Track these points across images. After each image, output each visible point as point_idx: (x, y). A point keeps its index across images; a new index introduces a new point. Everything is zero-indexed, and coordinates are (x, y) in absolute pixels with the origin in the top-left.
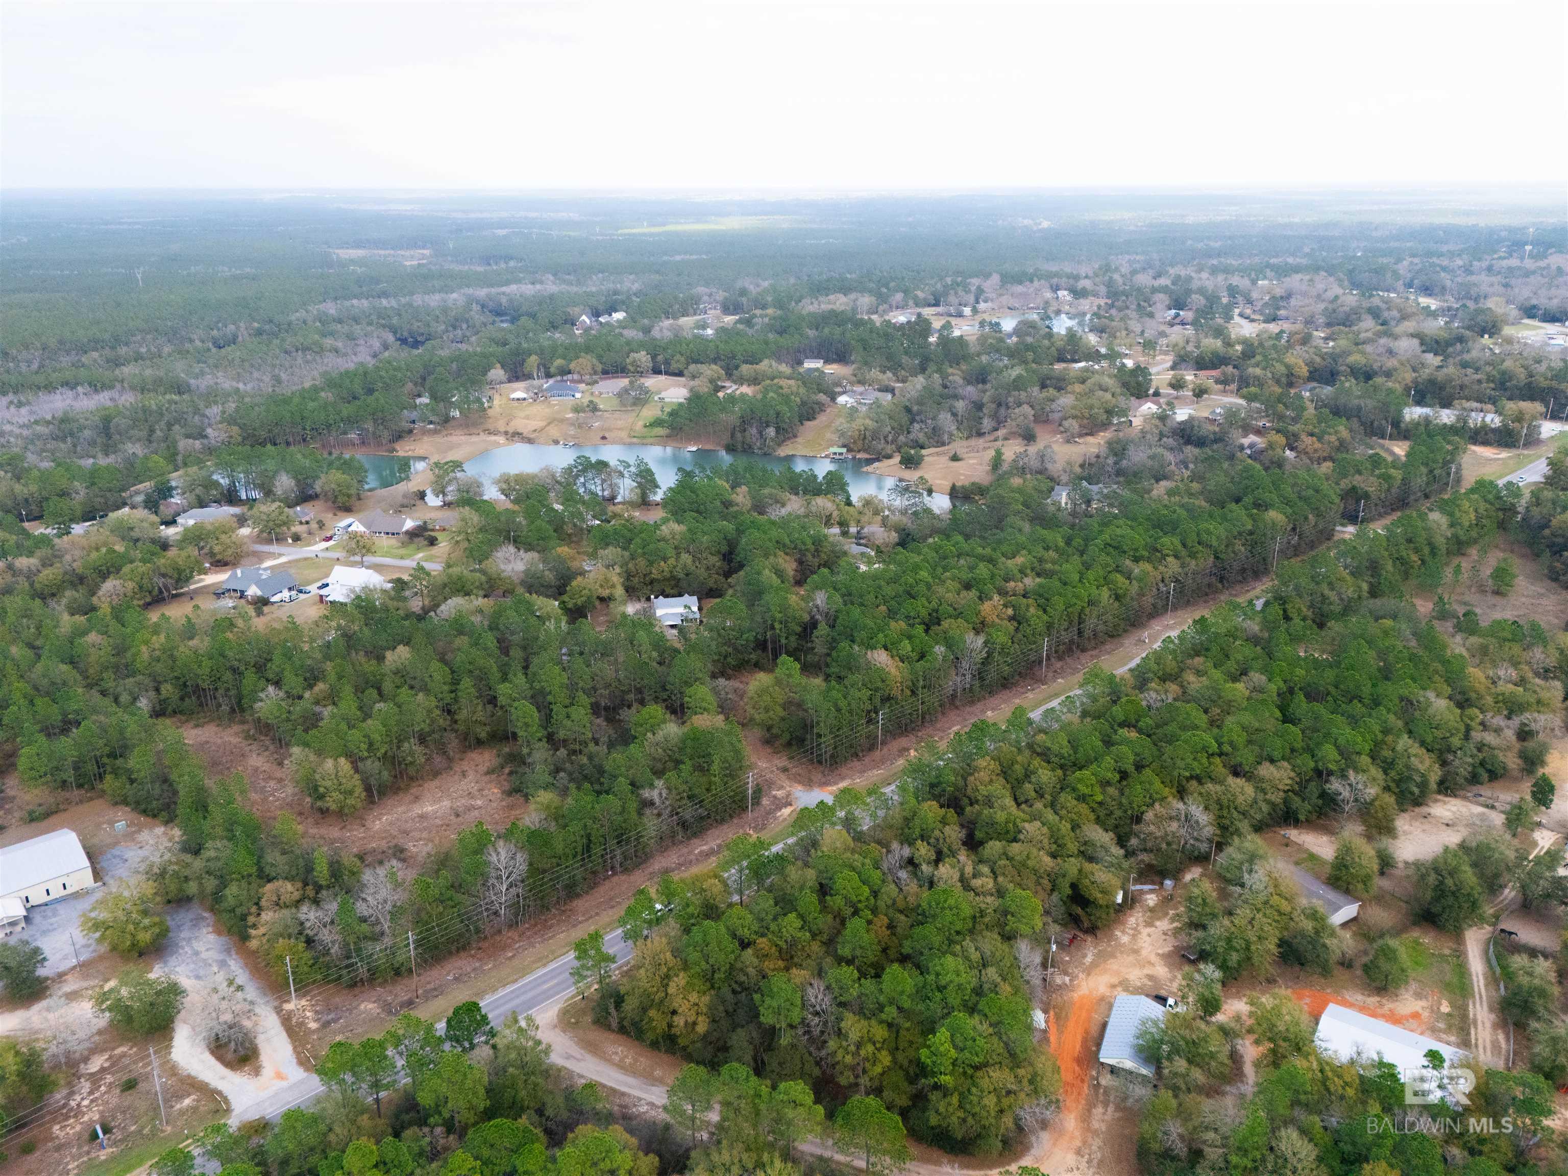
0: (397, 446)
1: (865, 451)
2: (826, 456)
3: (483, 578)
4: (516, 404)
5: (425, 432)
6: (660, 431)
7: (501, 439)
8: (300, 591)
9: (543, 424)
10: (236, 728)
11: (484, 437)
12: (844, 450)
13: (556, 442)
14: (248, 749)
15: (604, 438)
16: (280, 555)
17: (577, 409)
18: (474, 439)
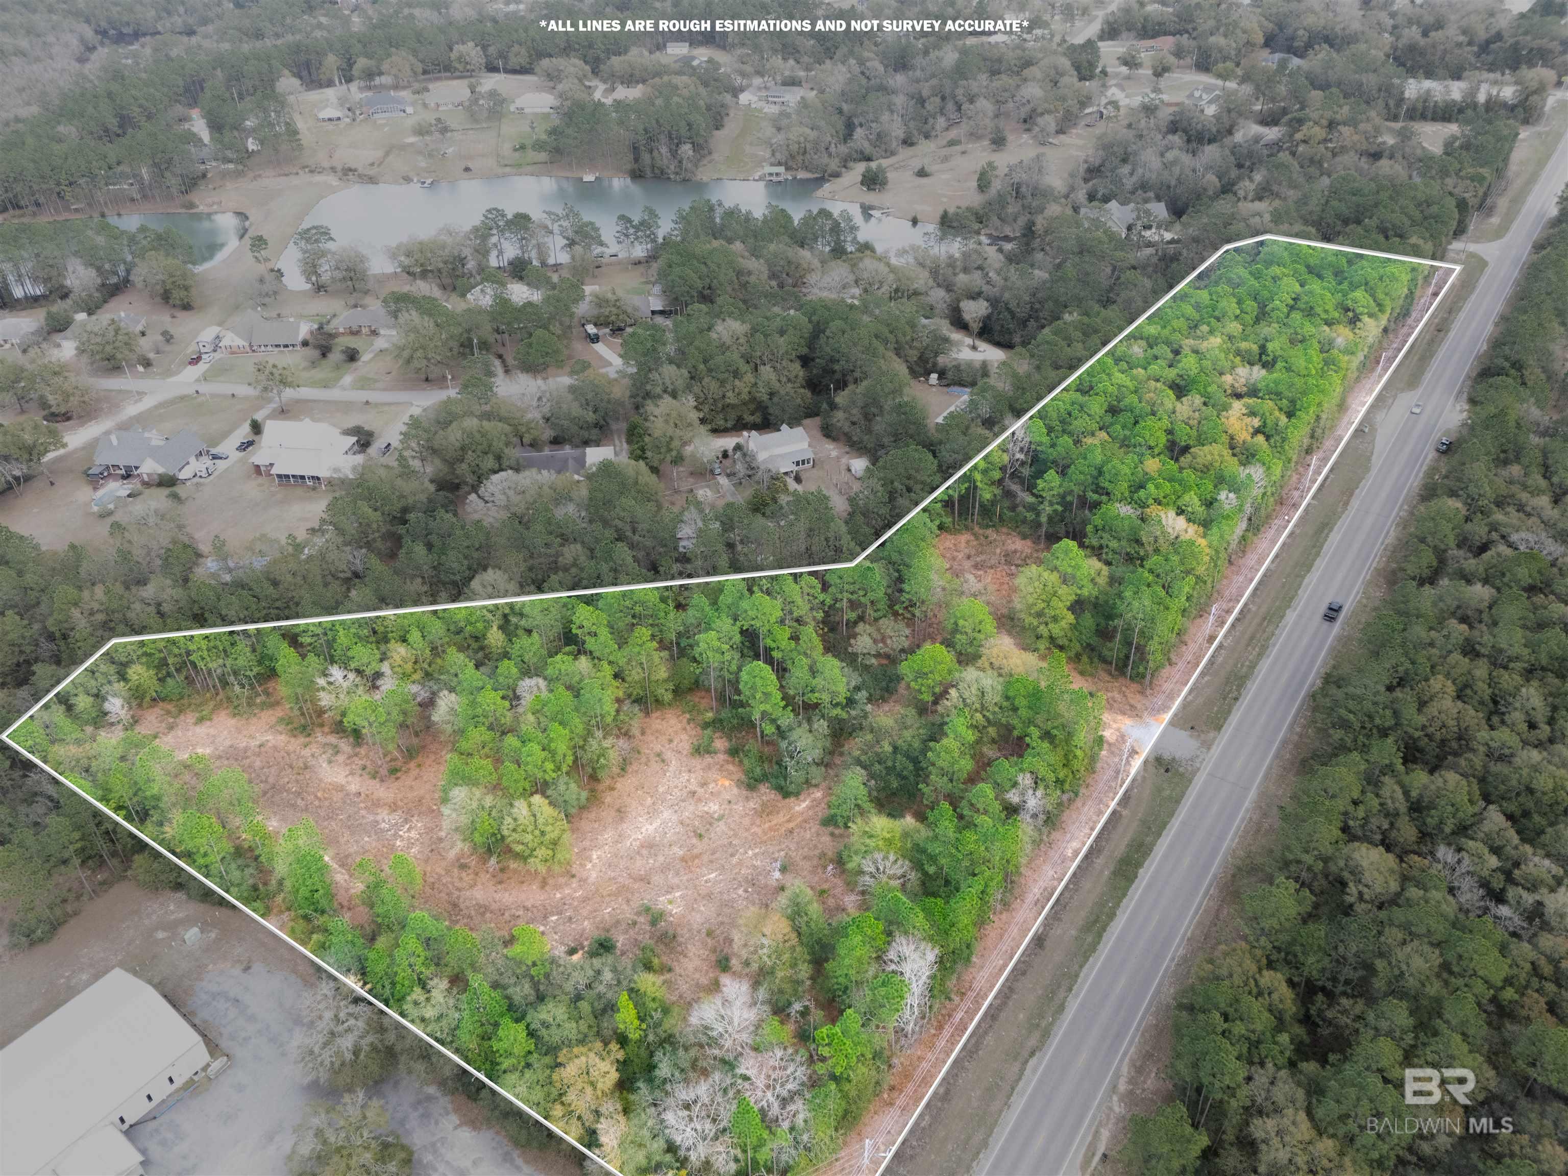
0: (195, 197)
1: (806, 168)
2: (761, 179)
3: (507, 428)
4: (330, 126)
5: (224, 175)
6: (532, 155)
7: (333, 180)
8: (215, 457)
9: (380, 154)
10: (269, 716)
11: (304, 178)
12: (781, 169)
13: (408, 179)
14: (307, 752)
15: (467, 169)
16: (141, 394)
17: (421, 131)
18: (295, 181)
